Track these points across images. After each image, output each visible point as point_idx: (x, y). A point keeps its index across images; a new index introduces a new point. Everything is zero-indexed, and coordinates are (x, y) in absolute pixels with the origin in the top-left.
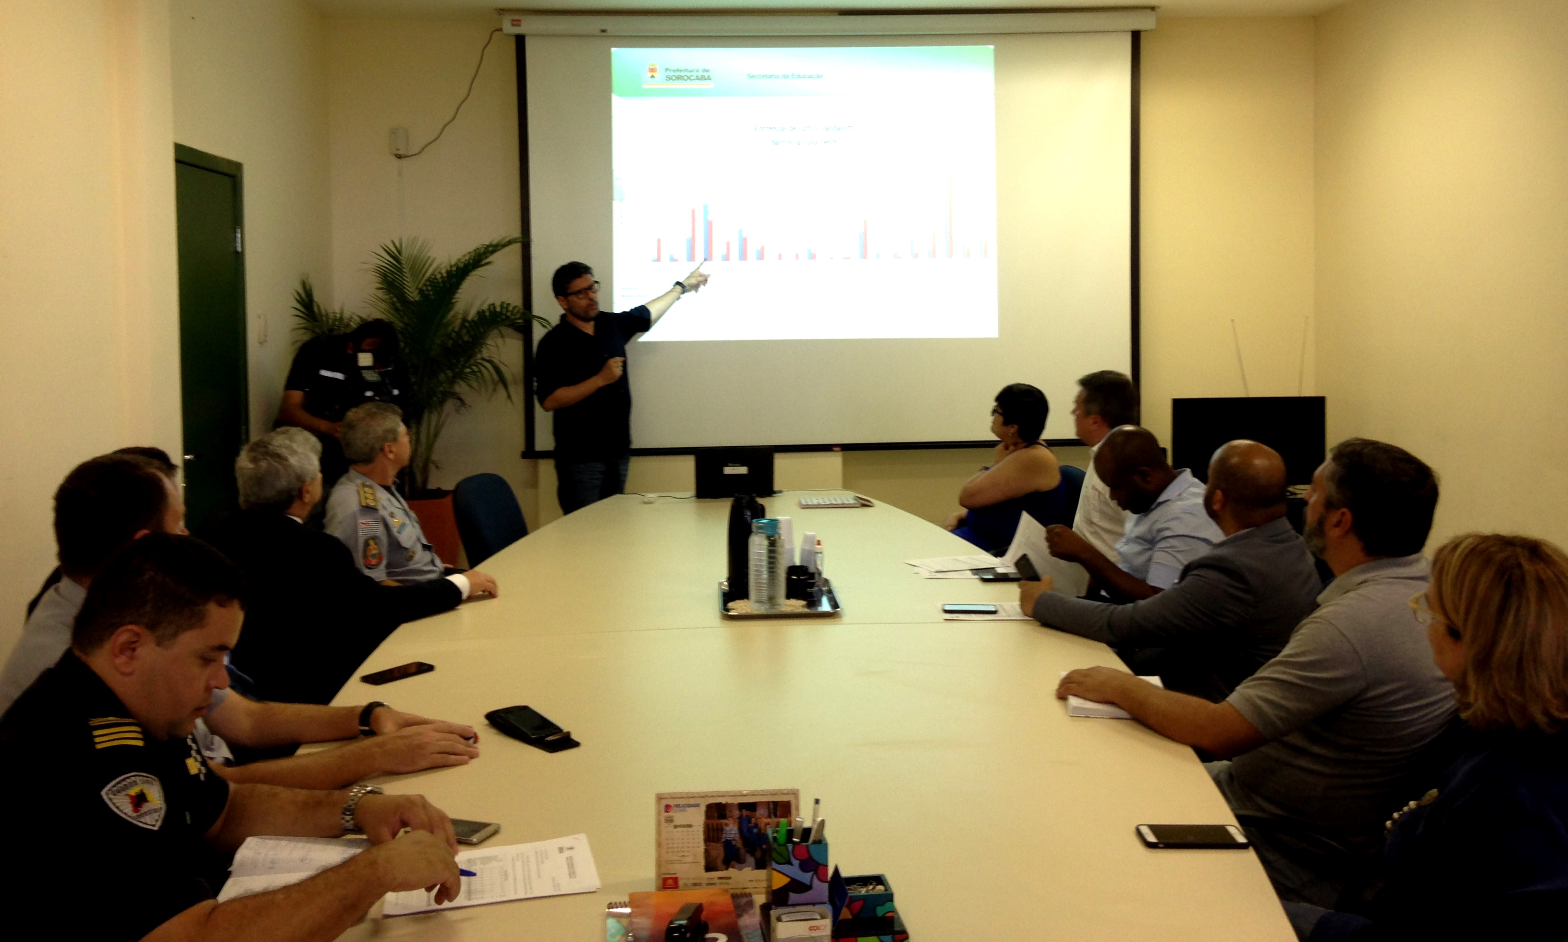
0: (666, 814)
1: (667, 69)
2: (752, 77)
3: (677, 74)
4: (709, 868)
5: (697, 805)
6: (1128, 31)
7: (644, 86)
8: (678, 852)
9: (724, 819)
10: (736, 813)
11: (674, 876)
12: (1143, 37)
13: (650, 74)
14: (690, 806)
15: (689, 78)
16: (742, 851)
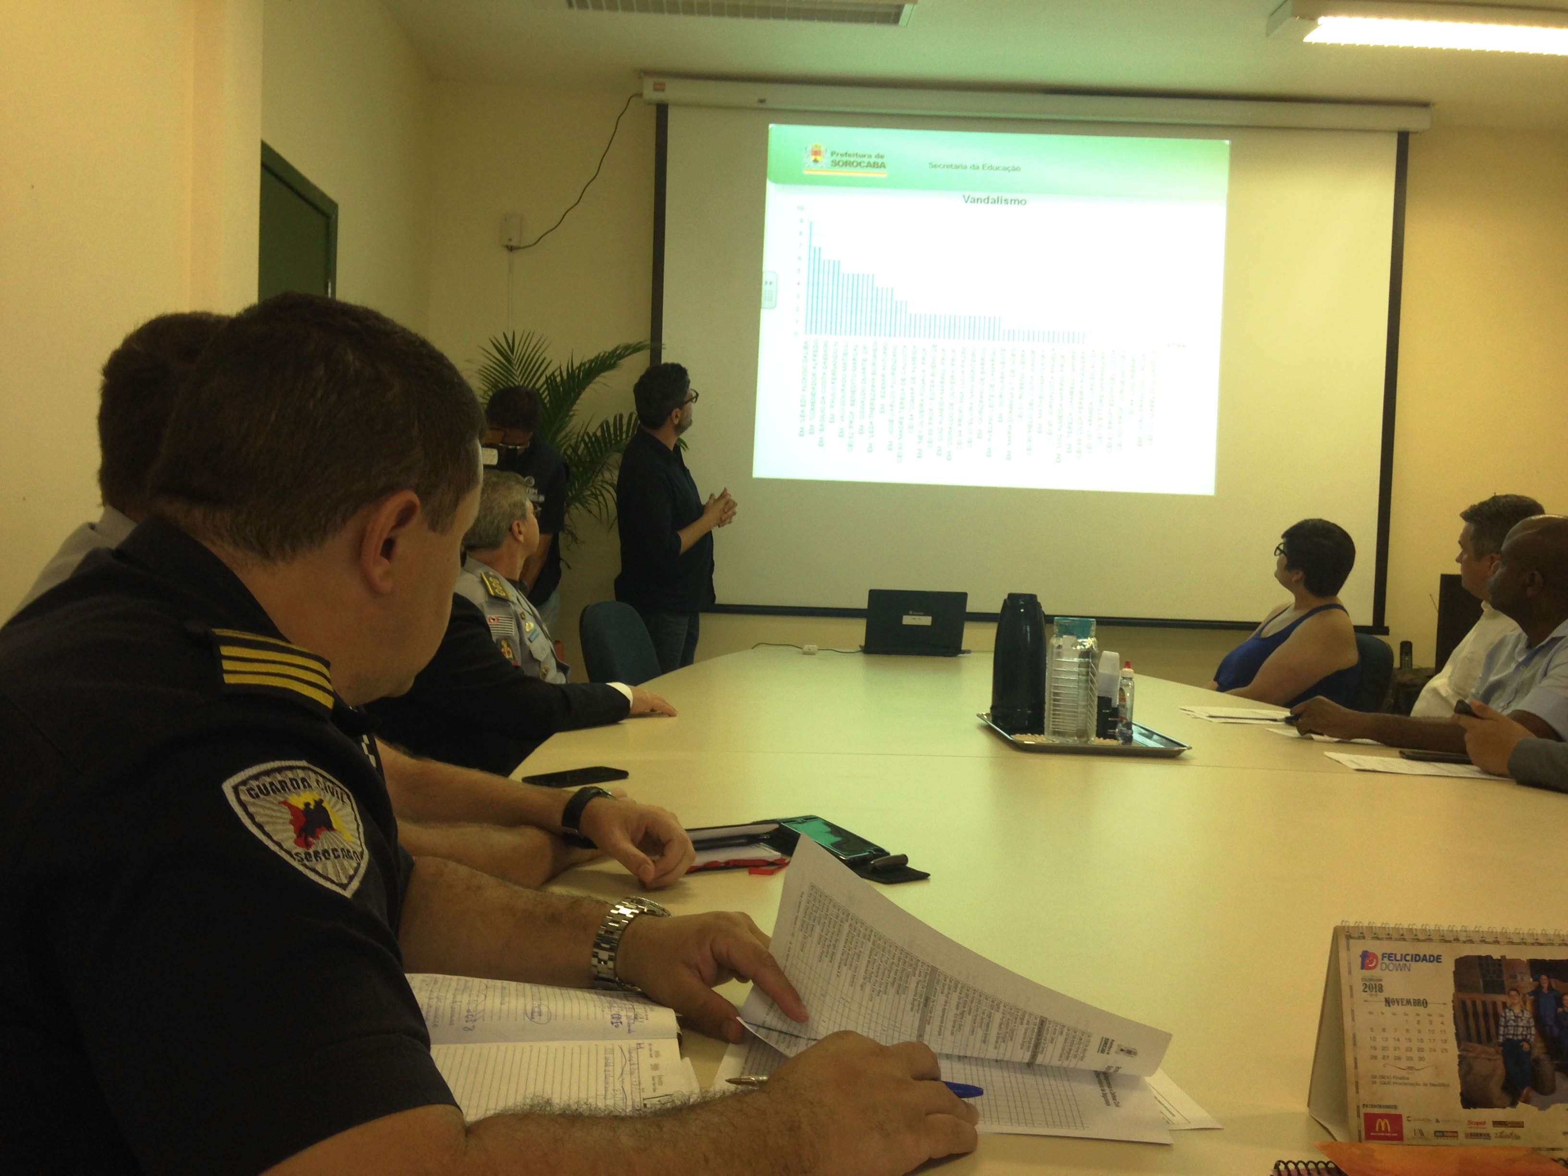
0: (1367, 973)
1: (833, 153)
2: (935, 166)
3: (845, 159)
4: (1469, 1100)
5: (1438, 959)
6: (1392, 132)
7: (806, 173)
8: (1398, 1058)
9: (1500, 993)
10: (1527, 982)
11: (1392, 1112)
12: (1412, 139)
13: (813, 158)
14: (1417, 958)
15: (859, 164)
16: (1547, 1066)
